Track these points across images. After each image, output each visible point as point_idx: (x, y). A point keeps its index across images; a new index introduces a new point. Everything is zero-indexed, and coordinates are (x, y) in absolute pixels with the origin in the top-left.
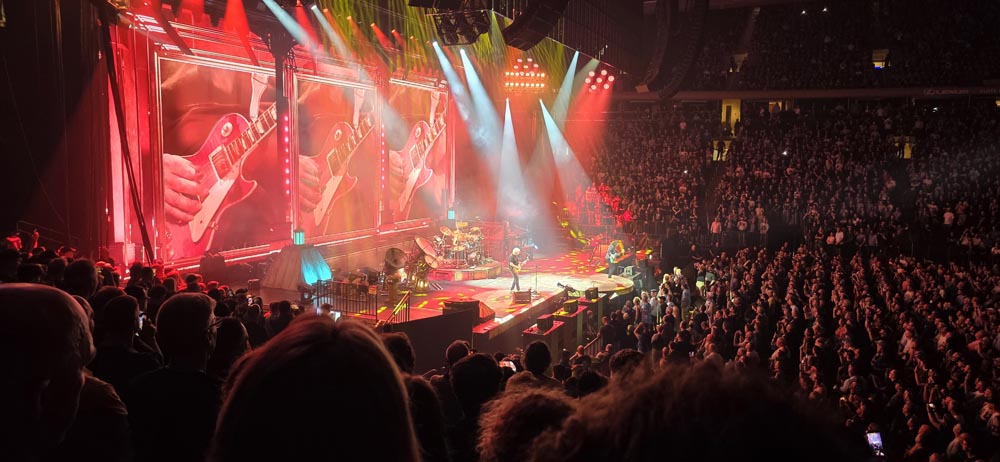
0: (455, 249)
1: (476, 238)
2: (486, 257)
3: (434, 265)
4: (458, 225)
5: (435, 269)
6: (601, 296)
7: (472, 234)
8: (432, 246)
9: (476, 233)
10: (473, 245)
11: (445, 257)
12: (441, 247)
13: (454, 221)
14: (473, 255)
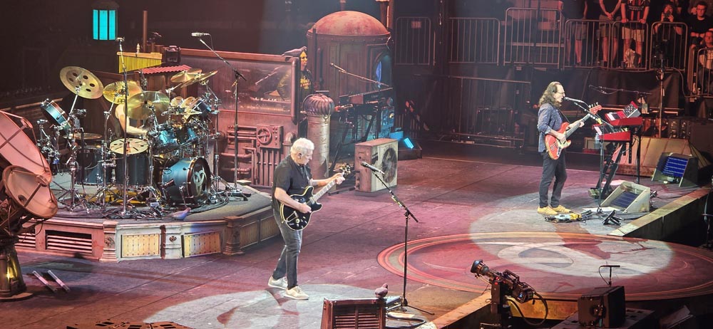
0: (117, 147)
1: (188, 107)
2: (228, 177)
3: (41, 204)
4: (126, 61)
5: (42, 220)
6: (635, 315)
7: (177, 93)
8: (33, 135)
9: (193, 90)
10: (182, 134)
11: (80, 178)
12: (63, 144)
13: (111, 46)
14: (180, 172)
